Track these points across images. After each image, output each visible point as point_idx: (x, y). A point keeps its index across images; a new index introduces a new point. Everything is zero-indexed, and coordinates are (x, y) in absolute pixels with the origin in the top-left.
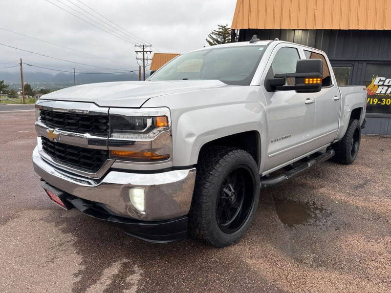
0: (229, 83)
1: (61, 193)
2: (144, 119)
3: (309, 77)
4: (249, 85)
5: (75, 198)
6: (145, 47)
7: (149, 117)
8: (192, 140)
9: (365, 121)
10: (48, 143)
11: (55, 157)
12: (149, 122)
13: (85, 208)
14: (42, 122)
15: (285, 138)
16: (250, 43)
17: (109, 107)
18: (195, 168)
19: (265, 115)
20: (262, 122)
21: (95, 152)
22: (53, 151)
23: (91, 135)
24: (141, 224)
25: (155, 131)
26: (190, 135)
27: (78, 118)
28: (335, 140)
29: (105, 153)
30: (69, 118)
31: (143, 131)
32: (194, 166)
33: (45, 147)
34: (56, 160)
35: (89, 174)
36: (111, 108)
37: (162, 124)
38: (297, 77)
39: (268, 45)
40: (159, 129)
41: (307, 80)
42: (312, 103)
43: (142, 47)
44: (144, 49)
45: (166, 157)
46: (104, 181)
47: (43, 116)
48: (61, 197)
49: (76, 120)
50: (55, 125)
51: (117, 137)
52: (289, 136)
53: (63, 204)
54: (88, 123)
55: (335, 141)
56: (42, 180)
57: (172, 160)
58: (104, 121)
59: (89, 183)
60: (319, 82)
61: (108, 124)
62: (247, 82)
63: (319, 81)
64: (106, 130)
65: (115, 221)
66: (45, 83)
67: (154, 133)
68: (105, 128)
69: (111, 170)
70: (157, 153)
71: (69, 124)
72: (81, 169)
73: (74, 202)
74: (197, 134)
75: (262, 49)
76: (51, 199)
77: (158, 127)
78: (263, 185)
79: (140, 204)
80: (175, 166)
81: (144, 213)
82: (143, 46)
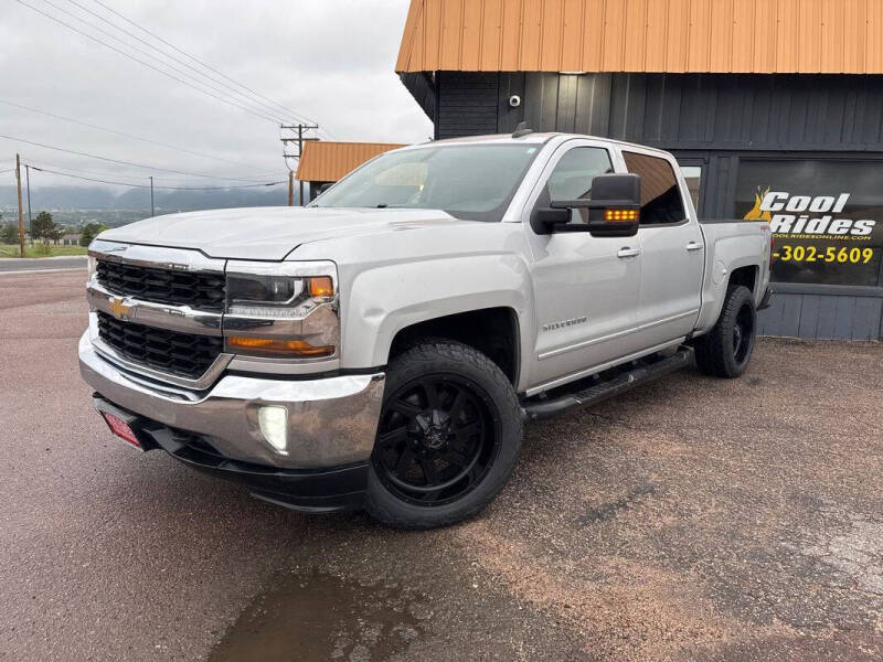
0: (461, 216)
1: (132, 418)
2: (288, 281)
3: (613, 209)
4: (500, 220)
5: (159, 426)
6: (303, 130)
7: (299, 278)
8: (377, 320)
9: (767, 294)
10: (111, 323)
11: (122, 351)
12: (298, 287)
13: (177, 446)
14: (100, 283)
15: (574, 323)
16: (513, 137)
17: (227, 259)
18: (383, 374)
19: (529, 278)
20: (523, 292)
21: (198, 340)
22: (119, 338)
23: (193, 309)
24: (280, 474)
25: (309, 303)
26: (374, 312)
27: (168, 278)
28: (694, 330)
29: (216, 343)
30: (152, 277)
31: (287, 302)
32: (381, 368)
33: (104, 331)
34: (125, 357)
35: (187, 380)
36: (229, 261)
37: (321, 291)
38: (591, 208)
39: (545, 143)
40: (315, 300)
41: (610, 213)
42: (633, 256)
43: (297, 130)
44: (300, 133)
45: (327, 352)
46: (214, 393)
47: (104, 272)
48: (132, 425)
49: (164, 280)
50: (125, 289)
51: (239, 312)
52: (584, 320)
53: (135, 440)
54: (187, 287)
55: (696, 333)
56: (97, 395)
57: (339, 356)
58: (217, 283)
59: (186, 398)
60: (632, 217)
61: (224, 289)
62: (496, 216)
63: (632, 215)
64: (220, 300)
65: (231, 468)
66: (98, 211)
67: (308, 307)
68: (218, 296)
69: (226, 372)
70: (312, 342)
71: (152, 288)
72: (172, 372)
73: (157, 435)
74: (388, 310)
75: (532, 151)
76: (113, 431)
77: (314, 296)
78: (529, 414)
79: (278, 437)
80: (345, 367)
81: (286, 453)
82: (300, 127)
